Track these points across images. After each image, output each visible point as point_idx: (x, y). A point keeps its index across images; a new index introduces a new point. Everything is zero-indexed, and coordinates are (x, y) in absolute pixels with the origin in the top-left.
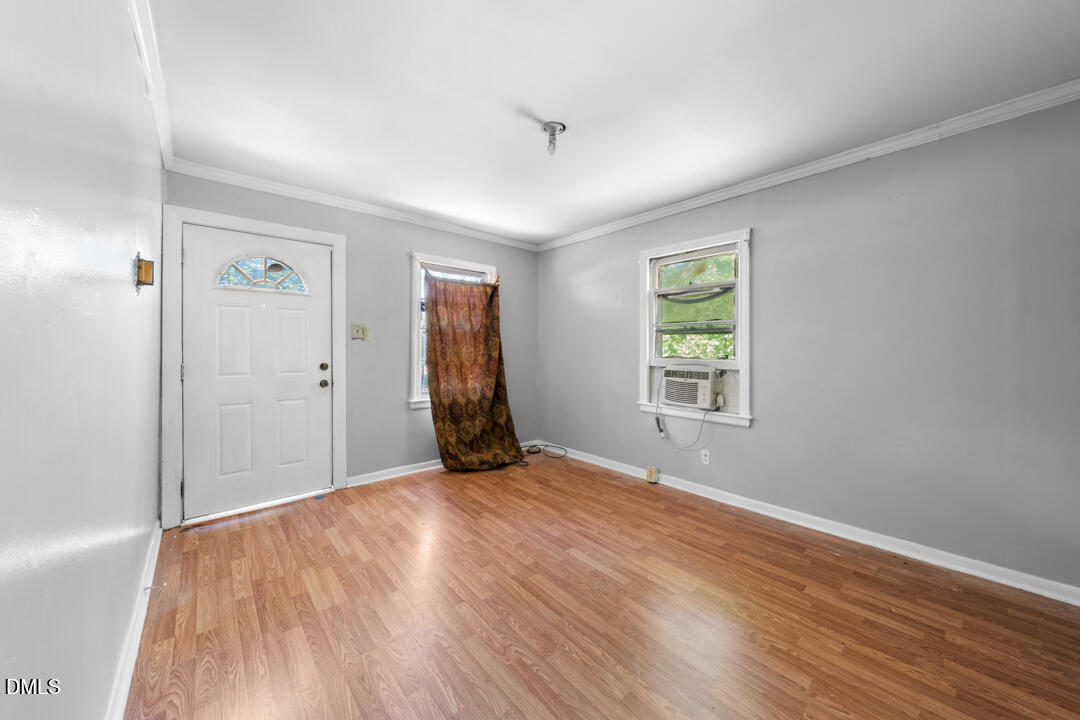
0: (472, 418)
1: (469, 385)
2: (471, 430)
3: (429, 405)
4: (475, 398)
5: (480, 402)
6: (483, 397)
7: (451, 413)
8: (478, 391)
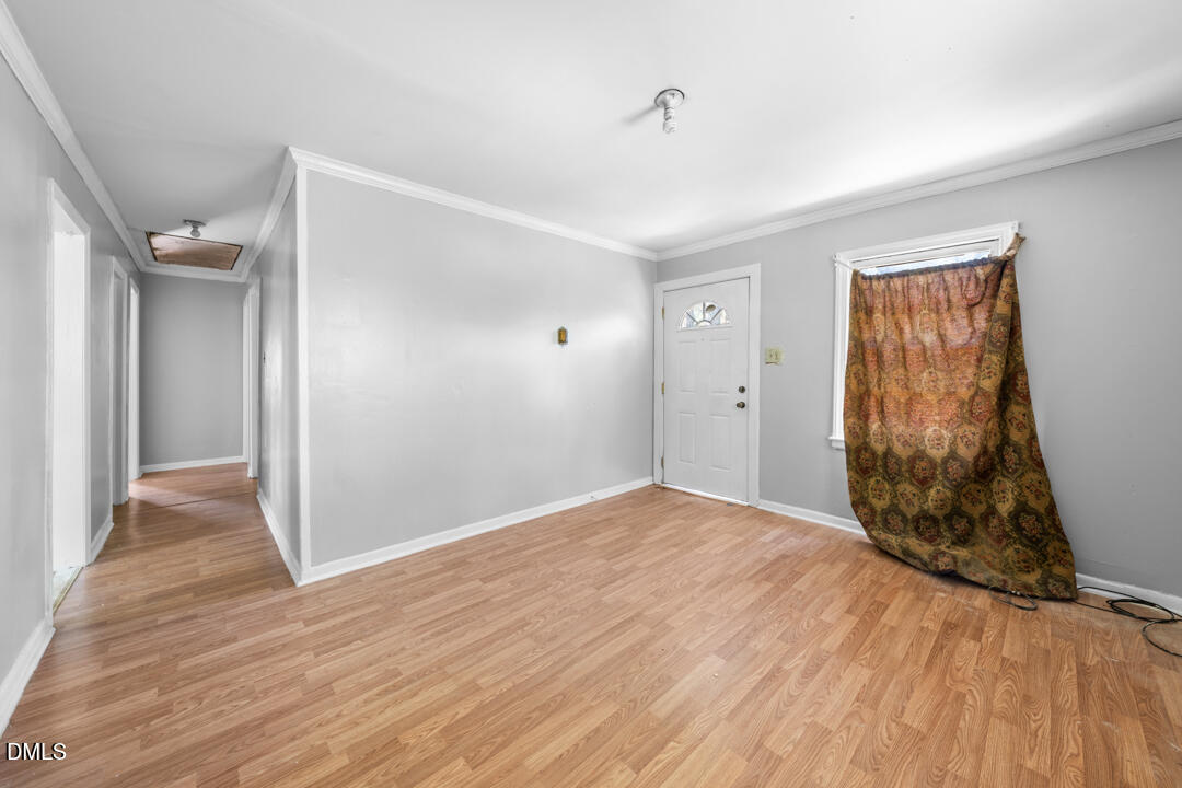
0: (924, 483)
1: (929, 431)
2: (915, 501)
3: (843, 446)
4: (938, 454)
5: (945, 461)
6: (953, 455)
7: (885, 465)
8: (946, 443)
